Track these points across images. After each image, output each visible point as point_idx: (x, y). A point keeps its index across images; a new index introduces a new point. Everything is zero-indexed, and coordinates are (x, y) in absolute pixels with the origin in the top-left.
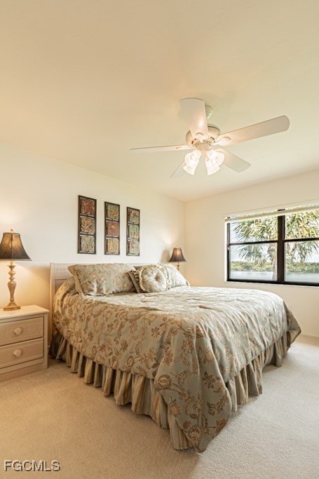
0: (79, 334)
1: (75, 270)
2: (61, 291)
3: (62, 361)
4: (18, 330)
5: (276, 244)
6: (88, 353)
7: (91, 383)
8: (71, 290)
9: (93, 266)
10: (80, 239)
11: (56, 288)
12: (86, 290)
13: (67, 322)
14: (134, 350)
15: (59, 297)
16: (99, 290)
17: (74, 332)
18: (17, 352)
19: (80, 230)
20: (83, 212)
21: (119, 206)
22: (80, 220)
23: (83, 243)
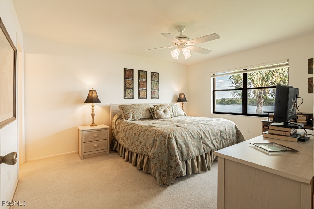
0: (122, 138)
1: (122, 107)
2: (115, 118)
3: (116, 151)
4: (96, 135)
5: (242, 90)
6: (126, 147)
7: (127, 161)
8: (120, 117)
9: (130, 105)
10: (125, 91)
11: (113, 116)
12: (127, 117)
13: (118, 132)
14: (144, 145)
15: (114, 121)
16: (133, 117)
17: (121, 137)
18: (96, 145)
19: (125, 86)
20: (127, 77)
21: (146, 71)
22: (125, 81)
23: (127, 93)
